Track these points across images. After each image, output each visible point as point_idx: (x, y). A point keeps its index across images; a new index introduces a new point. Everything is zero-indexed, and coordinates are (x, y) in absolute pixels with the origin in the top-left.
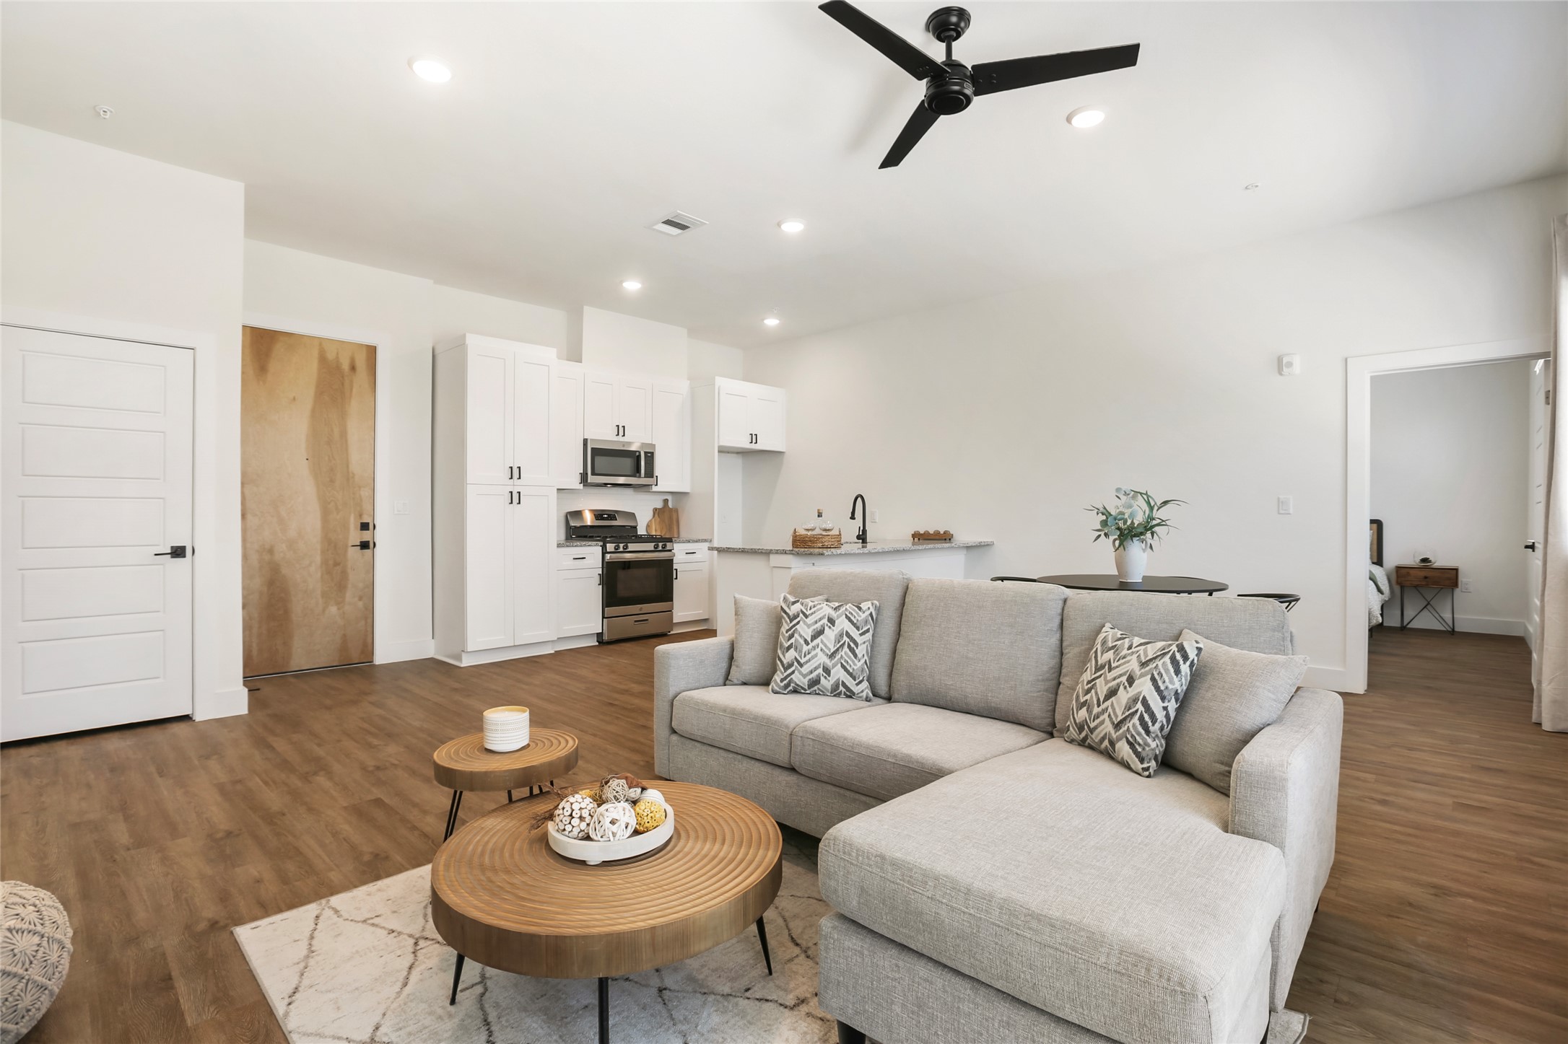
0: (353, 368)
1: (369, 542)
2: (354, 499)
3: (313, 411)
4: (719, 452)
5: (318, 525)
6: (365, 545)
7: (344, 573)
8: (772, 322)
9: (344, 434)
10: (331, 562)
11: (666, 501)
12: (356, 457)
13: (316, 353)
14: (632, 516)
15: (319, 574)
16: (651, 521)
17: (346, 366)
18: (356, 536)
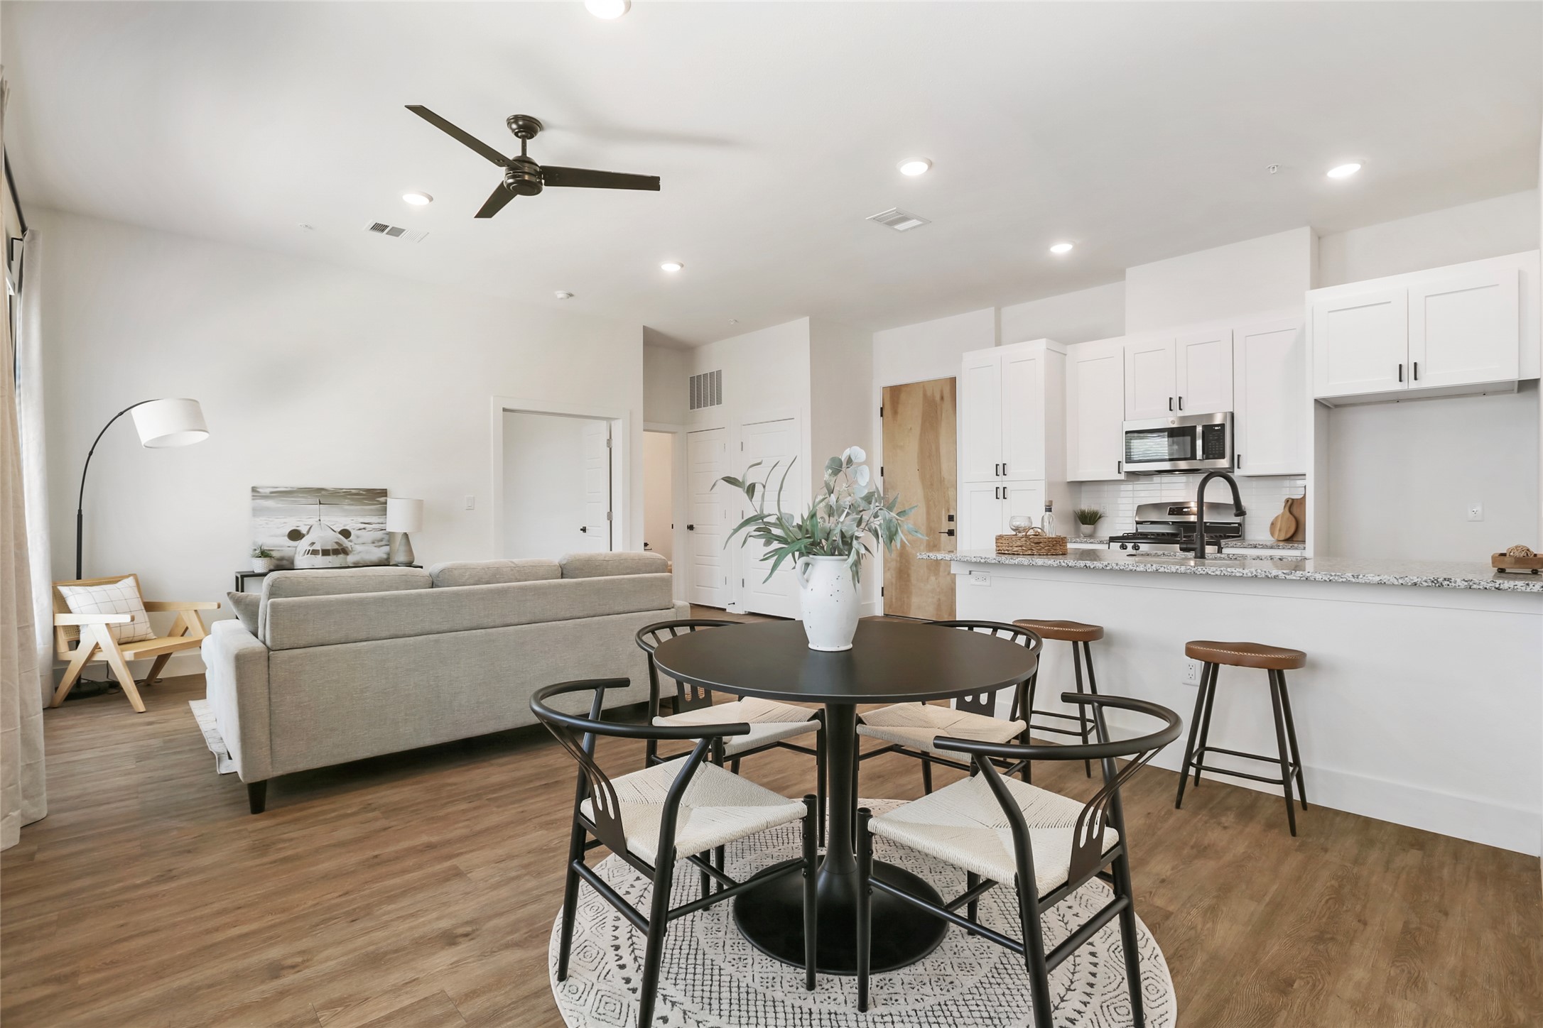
0: (942, 398)
1: (953, 530)
2: (944, 498)
3: (921, 435)
5: (925, 517)
6: (951, 533)
9: (938, 449)
10: (932, 543)
12: (945, 468)
13: (921, 393)
17: (938, 398)
18: (946, 526)
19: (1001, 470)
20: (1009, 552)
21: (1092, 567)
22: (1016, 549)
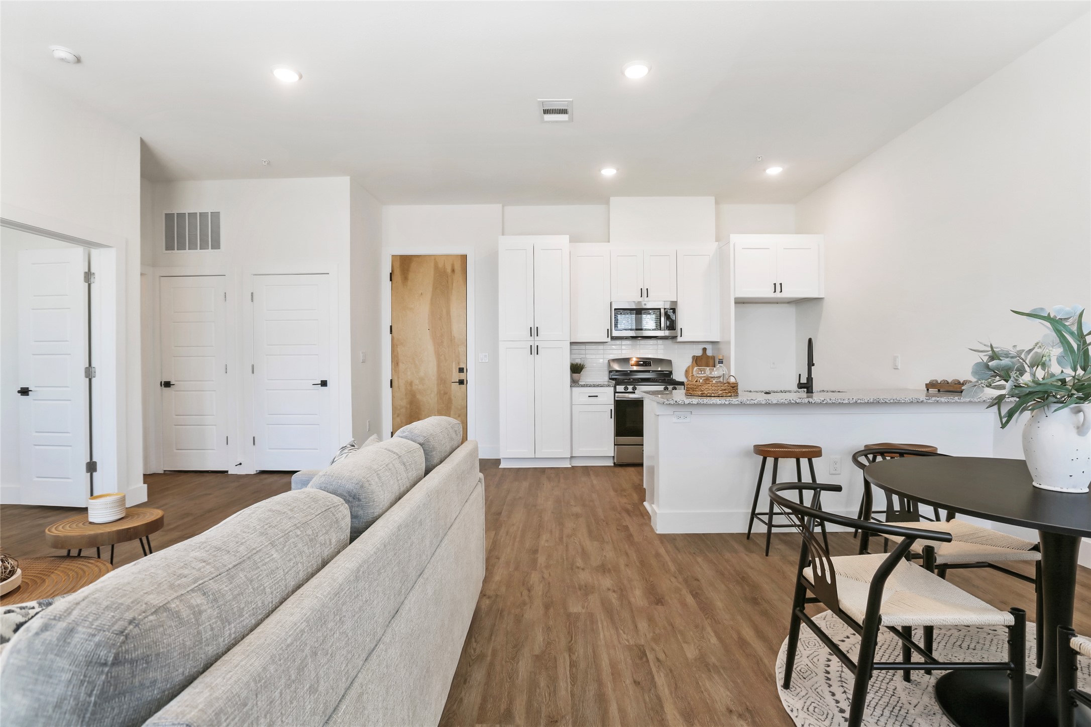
0: (453, 271)
1: (463, 380)
2: (455, 353)
3: (432, 300)
4: (736, 303)
5: (435, 369)
6: (461, 382)
7: (450, 400)
8: (774, 171)
9: (448, 313)
10: (442, 392)
11: (705, 350)
12: (456, 328)
13: (432, 265)
14: (669, 362)
15: (436, 399)
16: (689, 367)
17: (449, 270)
18: (457, 376)
19: (534, 332)
20: (715, 395)
21: (813, 402)
22: (720, 392)
